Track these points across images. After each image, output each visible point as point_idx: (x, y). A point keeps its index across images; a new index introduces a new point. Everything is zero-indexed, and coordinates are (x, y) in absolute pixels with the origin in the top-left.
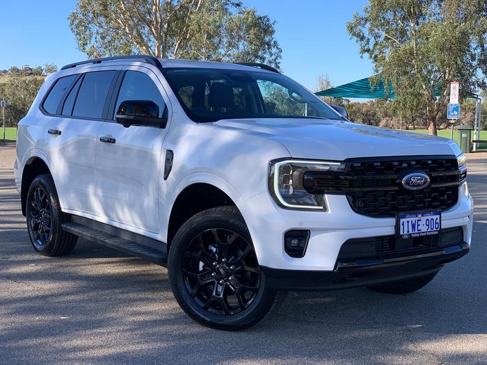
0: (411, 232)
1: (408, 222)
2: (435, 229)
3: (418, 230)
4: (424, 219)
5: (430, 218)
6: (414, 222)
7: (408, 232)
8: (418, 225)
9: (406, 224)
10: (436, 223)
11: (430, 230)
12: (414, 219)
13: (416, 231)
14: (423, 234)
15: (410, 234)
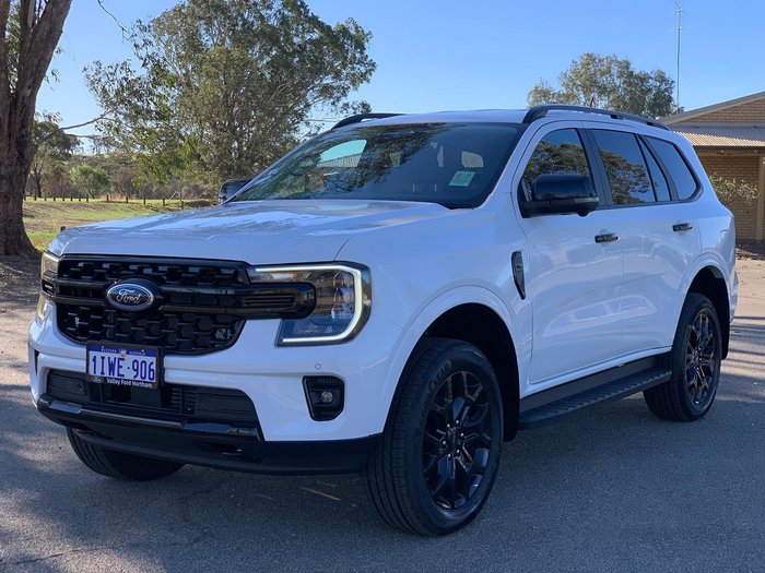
0: (107, 375)
1: (103, 358)
2: (147, 380)
3: (119, 375)
4: (130, 358)
5: (140, 358)
6: (112, 360)
7: (102, 373)
8: (120, 367)
9: (99, 361)
10: (150, 370)
11: (139, 378)
12: (113, 356)
13: (116, 376)
14: (126, 383)
15: (105, 378)
